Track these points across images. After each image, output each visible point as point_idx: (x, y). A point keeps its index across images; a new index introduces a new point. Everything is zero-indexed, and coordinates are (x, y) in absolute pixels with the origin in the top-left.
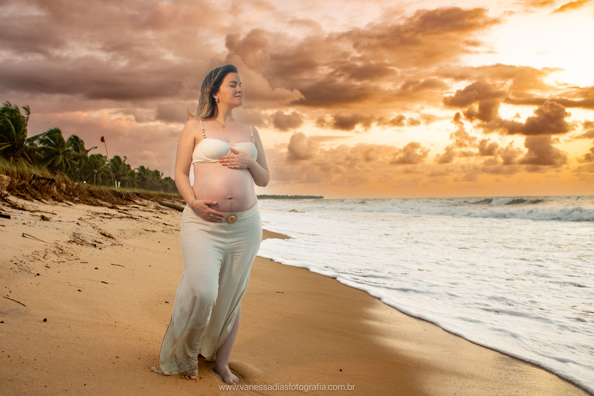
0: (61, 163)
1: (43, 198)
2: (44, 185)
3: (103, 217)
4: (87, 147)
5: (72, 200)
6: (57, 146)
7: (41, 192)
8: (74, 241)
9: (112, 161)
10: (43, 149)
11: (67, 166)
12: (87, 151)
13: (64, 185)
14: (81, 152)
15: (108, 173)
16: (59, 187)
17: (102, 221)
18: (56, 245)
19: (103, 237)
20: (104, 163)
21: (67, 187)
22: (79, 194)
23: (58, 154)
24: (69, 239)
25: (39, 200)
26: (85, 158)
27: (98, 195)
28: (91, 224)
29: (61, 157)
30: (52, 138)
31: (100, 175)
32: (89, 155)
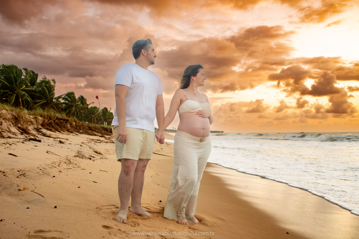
0: (74, 112)
1: (62, 131)
2: (62, 123)
3: (96, 142)
4: (88, 103)
5: (78, 132)
6: (72, 102)
7: (60, 127)
8: (77, 156)
9: (103, 110)
10: (64, 103)
11: (77, 113)
12: (88, 105)
13: (74, 123)
14: (85, 105)
15: (100, 117)
16: (71, 124)
17: (95, 144)
18: (66, 158)
19: (96, 153)
20: (98, 111)
21: (76, 124)
22: (83, 128)
23: (72, 106)
24: (75, 155)
25: (59, 132)
26: (87, 108)
27: (93, 129)
28: (89, 146)
29: (74, 108)
30: (69, 97)
31: (95, 118)
32: (89, 107)
